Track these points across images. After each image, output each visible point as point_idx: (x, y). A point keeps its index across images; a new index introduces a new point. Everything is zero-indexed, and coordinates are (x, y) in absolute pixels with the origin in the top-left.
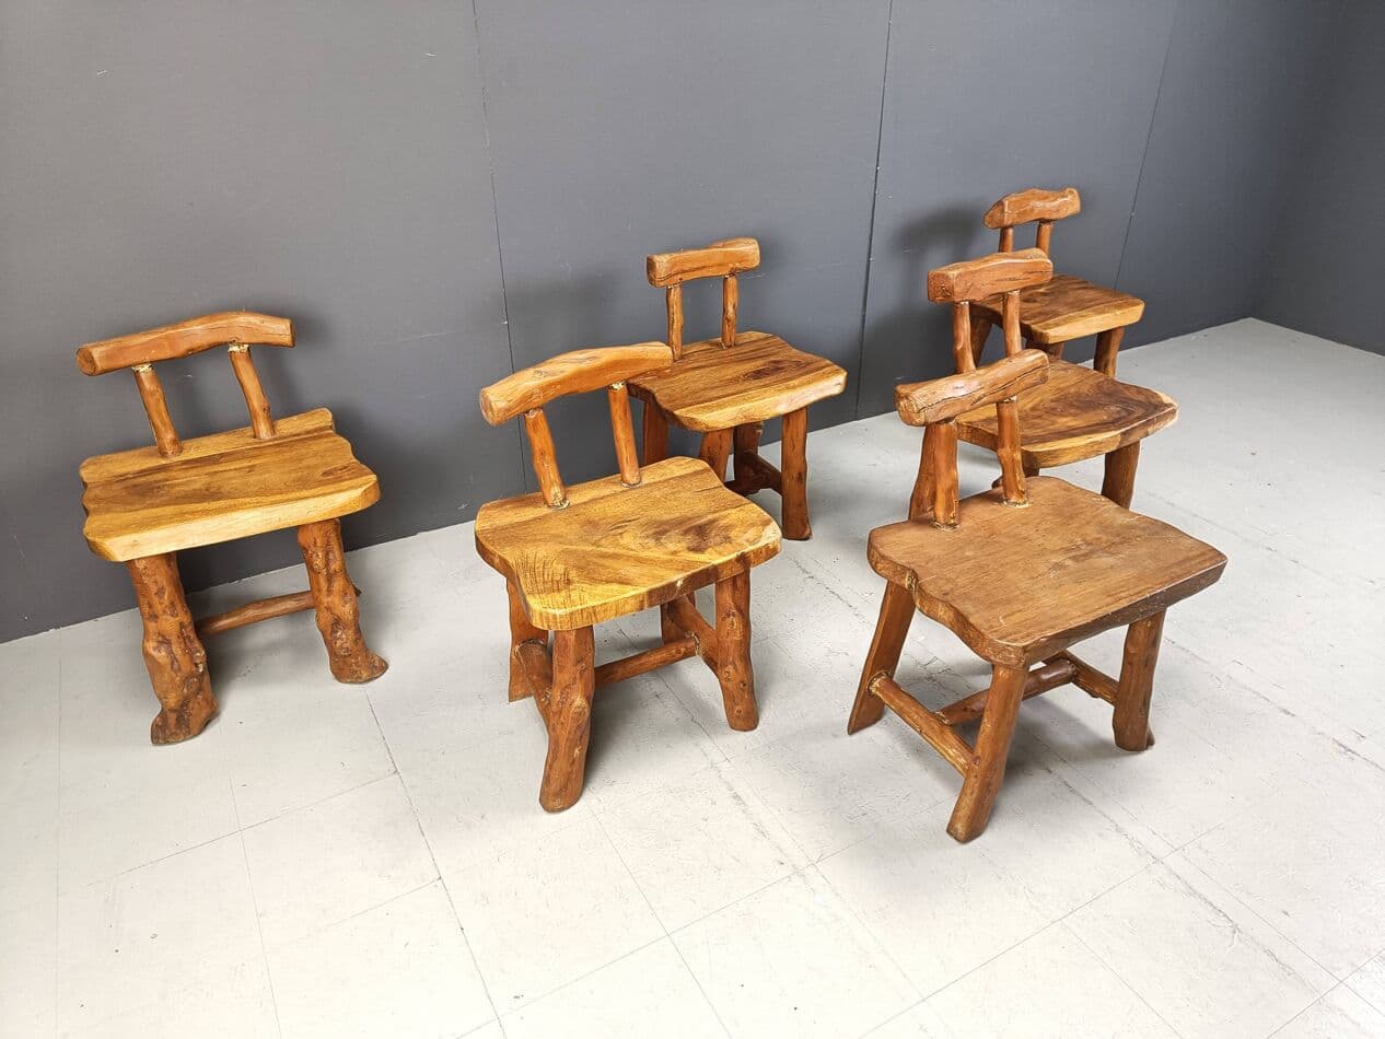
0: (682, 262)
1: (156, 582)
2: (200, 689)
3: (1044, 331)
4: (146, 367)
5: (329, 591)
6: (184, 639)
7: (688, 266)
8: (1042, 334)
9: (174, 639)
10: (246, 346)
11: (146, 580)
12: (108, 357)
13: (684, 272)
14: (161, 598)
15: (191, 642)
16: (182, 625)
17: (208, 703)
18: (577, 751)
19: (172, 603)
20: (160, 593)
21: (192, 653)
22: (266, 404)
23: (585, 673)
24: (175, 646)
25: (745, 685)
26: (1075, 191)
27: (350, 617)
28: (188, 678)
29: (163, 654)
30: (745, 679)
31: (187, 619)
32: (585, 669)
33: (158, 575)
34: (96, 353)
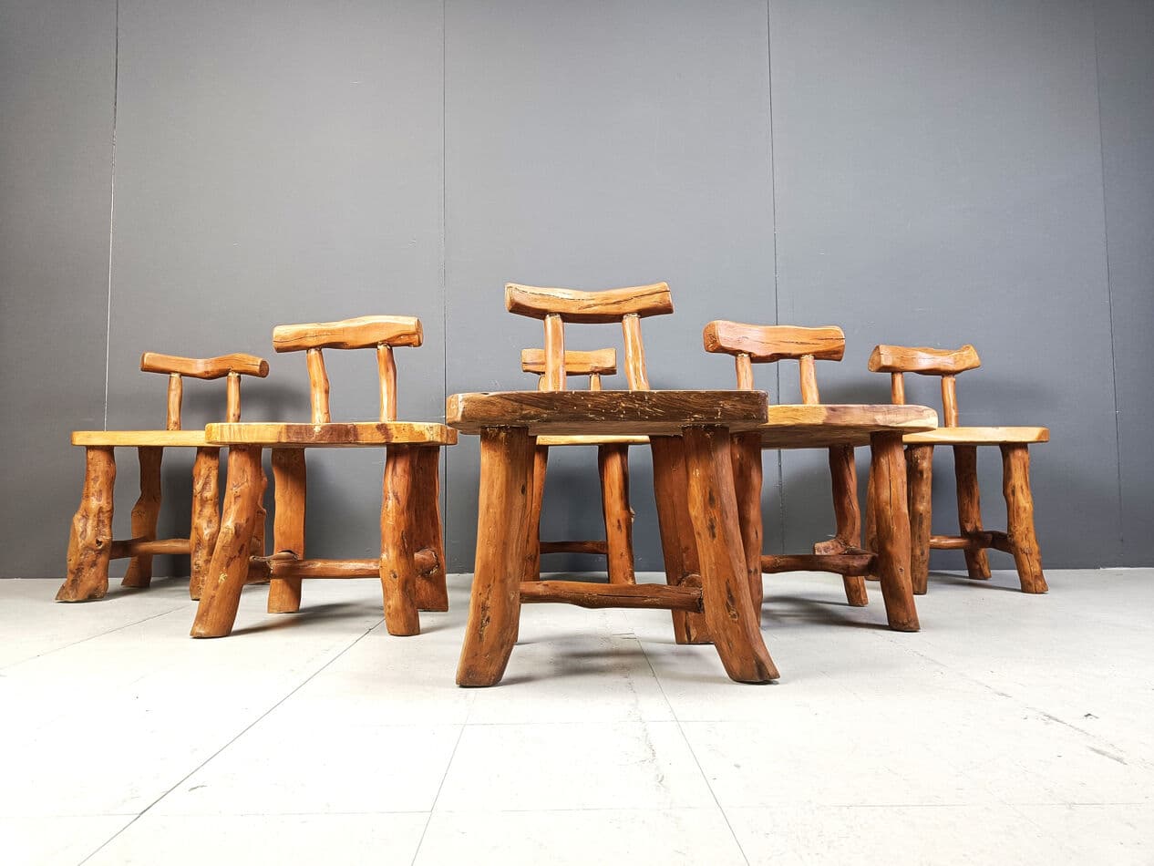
1: (95, 470)
2: (94, 564)
4: (177, 375)
5: (200, 515)
6: (99, 521)
9: (91, 516)
10: (237, 374)
11: (90, 467)
12: (153, 359)
14: (95, 483)
15: (104, 525)
16: (100, 510)
17: (96, 578)
19: (101, 491)
20: (95, 480)
21: (99, 533)
22: (237, 413)
23: (240, 500)
24: (90, 522)
25: (395, 577)
26: (971, 347)
27: (207, 538)
28: (87, 548)
29: (81, 525)
30: (396, 570)
31: (106, 507)
32: (239, 496)
33: (99, 463)
34: (147, 355)
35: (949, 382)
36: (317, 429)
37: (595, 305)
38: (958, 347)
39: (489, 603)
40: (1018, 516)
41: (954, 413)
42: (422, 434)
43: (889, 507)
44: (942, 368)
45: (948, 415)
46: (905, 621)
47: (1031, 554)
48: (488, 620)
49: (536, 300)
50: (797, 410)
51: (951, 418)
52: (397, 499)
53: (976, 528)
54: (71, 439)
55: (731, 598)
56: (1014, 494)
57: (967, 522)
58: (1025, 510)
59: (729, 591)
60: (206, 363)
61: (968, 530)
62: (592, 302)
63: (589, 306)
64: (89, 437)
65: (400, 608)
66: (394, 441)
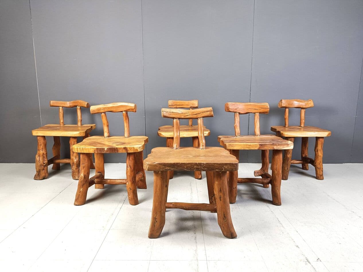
0: (177, 103)
1: (40, 142)
2: (43, 169)
3: (283, 133)
4: (61, 107)
5: (73, 156)
6: (43, 157)
7: (178, 104)
8: (282, 133)
9: (41, 156)
10: (80, 107)
11: (39, 142)
12: (53, 103)
13: (177, 105)
15: (45, 158)
16: (43, 154)
17: (45, 173)
18: (81, 189)
19: (43, 148)
20: (41, 145)
21: (44, 160)
22: (81, 119)
23: (85, 168)
24: (41, 157)
25: (131, 189)
26: (312, 100)
27: (76, 162)
28: (41, 165)
29: (38, 158)
30: (131, 188)
31: (45, 153)
32: (84, 167)
33: (41, 141)
34: (51, 102)
35: (303, 111)
36: (106, 149)
37: (189, 115)
38: (308, 100)
39: (157, 217)
40: (318, 158)
41: (303, 121)
42: (137, 150)
43: (276, 171)
44: (301, 107)
45: (301, 122)
46: (277, 203)
47: (320, 169)
48: (157, 221)
49: (171, 114)
50: (250, 145)
51: (302, 123)
52: (130, 167)
53: (306, 156)
54: (32, 134)
55: (225, 217)
56: (317, 151)
57: (303, 154)
58: (320, 156)
59: (224, 215)
60: (70, 103)
61: (303, 156)
62: (188, 114)
63: (187, 115)
64: (37, 133)
65: (132, 198)
66: (129, 152)
